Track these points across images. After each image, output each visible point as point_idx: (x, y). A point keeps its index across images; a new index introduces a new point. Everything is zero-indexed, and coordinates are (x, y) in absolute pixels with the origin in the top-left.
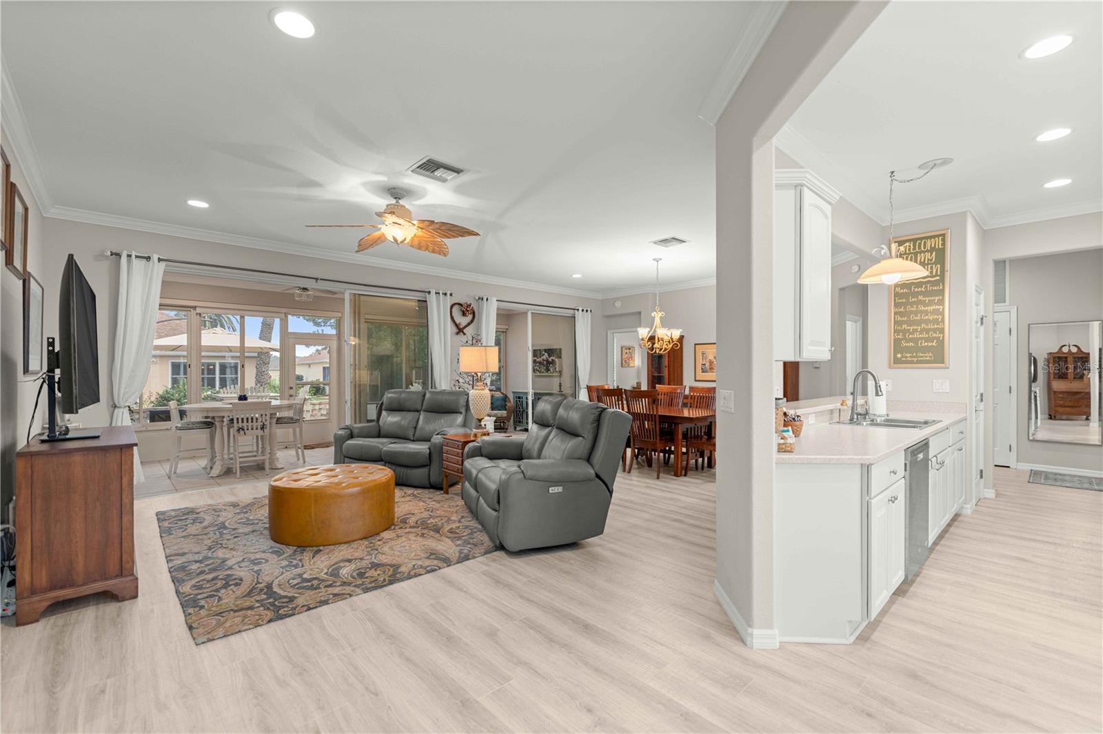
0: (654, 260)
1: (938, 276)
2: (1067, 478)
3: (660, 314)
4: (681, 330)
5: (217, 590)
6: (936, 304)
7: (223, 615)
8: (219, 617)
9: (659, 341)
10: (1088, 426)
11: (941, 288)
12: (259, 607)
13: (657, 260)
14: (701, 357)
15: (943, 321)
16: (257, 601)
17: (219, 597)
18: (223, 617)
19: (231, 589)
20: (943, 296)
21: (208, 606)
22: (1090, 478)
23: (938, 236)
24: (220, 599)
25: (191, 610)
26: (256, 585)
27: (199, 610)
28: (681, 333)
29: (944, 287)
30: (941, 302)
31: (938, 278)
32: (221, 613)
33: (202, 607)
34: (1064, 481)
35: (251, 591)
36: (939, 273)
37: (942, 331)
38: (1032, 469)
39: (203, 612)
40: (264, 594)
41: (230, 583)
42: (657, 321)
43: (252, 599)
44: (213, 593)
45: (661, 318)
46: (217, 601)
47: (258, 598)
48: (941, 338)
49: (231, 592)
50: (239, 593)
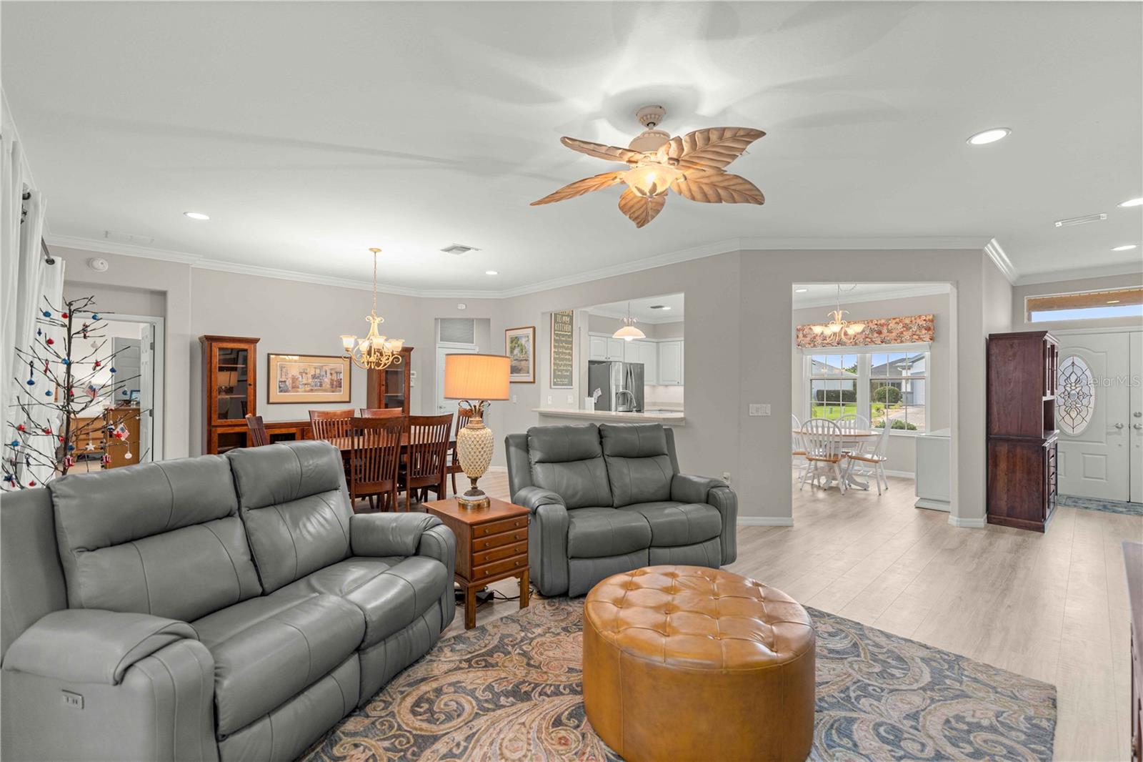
0: (371, 249)
3: (378, 320)
4: (404, 341)
5: (992, 729)
7: (1010, 694)
8: (1017, 694)
9: (375, 354)
12: (966, 676)
13: (375, 251)
14: (279, 372)
16: (961, 683)
17: (997, 717)
18: (1012, 692)
19: (973, 716)
21: (1020, 716)
24: (998, 715)
25: (1045, 724)
26: (939, 701)
27: (1035, 718)
28: (403, 343)
32: (1012, 698)
33: (1028, 719)
35: (957, 697)
39: (1031, 712)
40: (945, 683)
41: (966, 727)
42: (374, 328)
43: (964, 688)
44: (1001, 729)
45: (378, 324)
46: (1005, 715)
47: (957, 685)
49: (978, 714)
50: (970, 705)
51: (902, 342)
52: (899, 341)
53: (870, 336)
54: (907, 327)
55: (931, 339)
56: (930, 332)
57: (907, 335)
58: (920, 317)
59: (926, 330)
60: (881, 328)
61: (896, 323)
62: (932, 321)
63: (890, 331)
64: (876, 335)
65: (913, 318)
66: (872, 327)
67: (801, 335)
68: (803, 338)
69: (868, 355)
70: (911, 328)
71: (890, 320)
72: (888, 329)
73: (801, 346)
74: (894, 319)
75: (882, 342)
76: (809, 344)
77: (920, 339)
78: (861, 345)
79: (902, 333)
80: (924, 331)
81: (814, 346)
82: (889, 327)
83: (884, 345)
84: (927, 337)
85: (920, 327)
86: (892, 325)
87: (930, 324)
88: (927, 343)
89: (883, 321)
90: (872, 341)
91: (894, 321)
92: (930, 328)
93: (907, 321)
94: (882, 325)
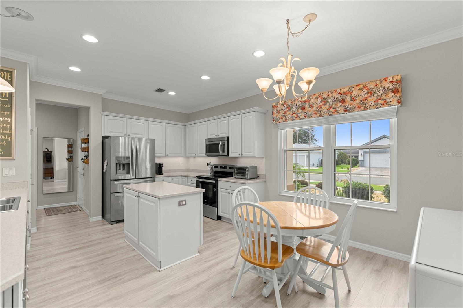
1: (7, 98)
2: (61, 208)
6: (5, 117)
10: (53, 182)
11: (9, 106)
15: (11, 128)
20: (11, 111)
22: (69, 206)
23: (7, 71)
29: (11, 106)
30: (10, 116)
31: (7, 99)
34: (61, 210)
36: (7, 97)
37: (10, 135)
38: (45, 208)
48: (9, 140)
51: (366, 109)
52: (362, 108)
53: (334, 106)
54: (371, 92)
55: (399, 103)
56: (398, 95)
57: (371, 101)
58: (386, 79)
59: (393, 92)
60: (343, 96)
61: (360, 89)
62: (400, 82)
63: (353, 99)
64: (339, 104)
65: (378, 82)
66: (336, 97)
67: (275, 112)
68: (277, 114)
69: (332, 126)
70: (376, 92)
71: (353, 87)
72: (351, 97)
73: (275, 121)
74: (358, 85)
75: (345, 111)
76: (282, 118)
77: (386, 103)
78: (326, 116)
79: (366, 99)
80: (390, 95)
81: (286, 120)
82: (353, 95)
83: (347, 114)
84: (395, 101)
85: (386, 90)
86: (355, 92)
87: (398, 86)
88: (395, 107)
89: (346, 90)
90: (336, 111)
91: (358, 88)
92: (398, 89)
93: (372, 86)
94: (345, 94)
